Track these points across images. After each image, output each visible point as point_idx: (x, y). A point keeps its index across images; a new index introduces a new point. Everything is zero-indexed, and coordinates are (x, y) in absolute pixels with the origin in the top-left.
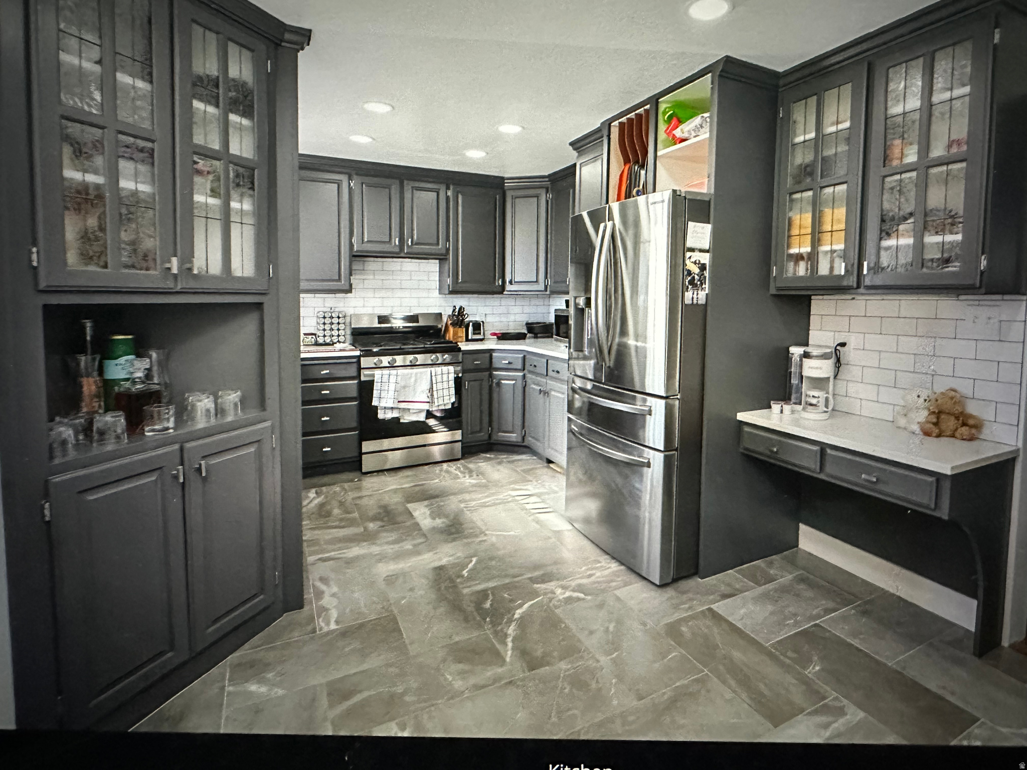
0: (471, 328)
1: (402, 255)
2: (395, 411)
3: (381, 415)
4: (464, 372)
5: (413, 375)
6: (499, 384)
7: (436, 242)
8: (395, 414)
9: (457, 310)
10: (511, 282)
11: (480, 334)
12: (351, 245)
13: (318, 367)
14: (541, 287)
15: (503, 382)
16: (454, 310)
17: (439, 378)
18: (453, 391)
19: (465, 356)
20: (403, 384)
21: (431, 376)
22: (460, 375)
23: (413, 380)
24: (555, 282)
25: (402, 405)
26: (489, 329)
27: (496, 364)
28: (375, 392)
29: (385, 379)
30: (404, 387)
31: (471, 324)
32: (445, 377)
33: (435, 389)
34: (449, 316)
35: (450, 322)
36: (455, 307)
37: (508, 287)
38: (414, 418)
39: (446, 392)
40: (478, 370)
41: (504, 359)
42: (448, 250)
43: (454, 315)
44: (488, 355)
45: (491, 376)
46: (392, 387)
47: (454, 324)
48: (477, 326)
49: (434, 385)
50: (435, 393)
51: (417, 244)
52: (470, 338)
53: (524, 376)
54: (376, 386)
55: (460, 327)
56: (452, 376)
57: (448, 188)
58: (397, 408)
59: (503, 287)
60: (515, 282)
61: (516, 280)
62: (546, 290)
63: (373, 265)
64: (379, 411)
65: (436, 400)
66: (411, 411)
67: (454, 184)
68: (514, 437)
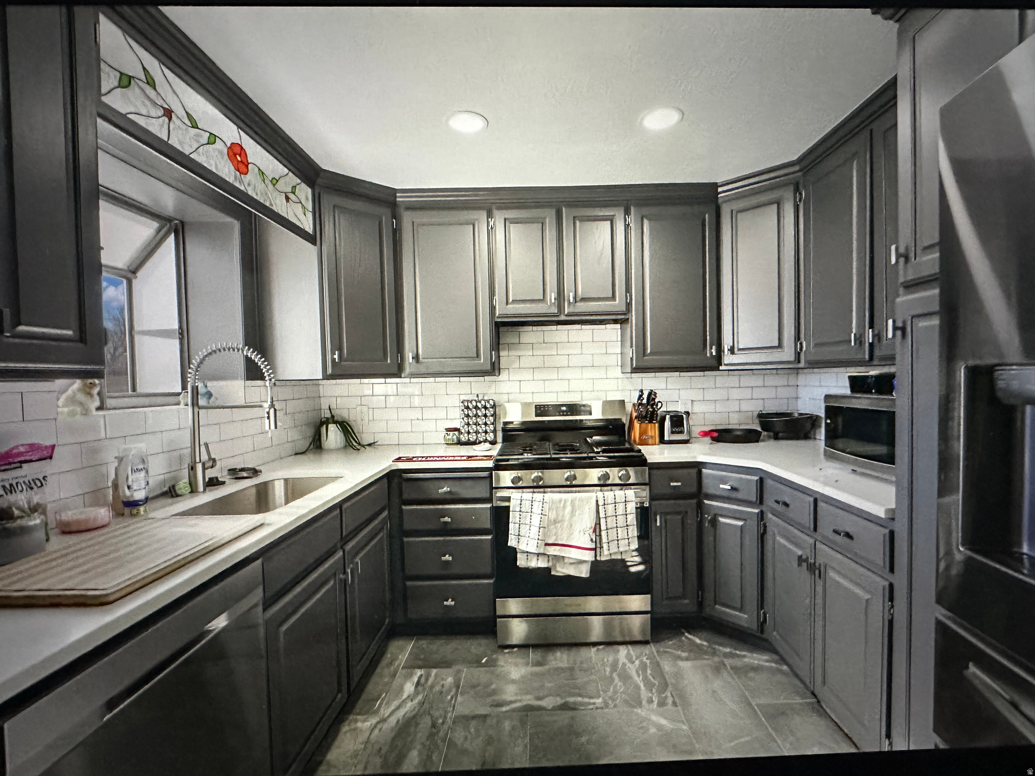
0: (667, 424)
1: (563, 318)
2: (541, 558)
3: (521, 562)
4: (652, 498)
5: (569, 503)
6: (714, 522)
7: (610, 295)
8: (542, 564)
9: (645, 396)
10: (732, 350)
11: (682, 432)
12: (492, 308)
13: (437, 483)
14: (788, 354)
15: (722, 520)
16: (641, 396)
17: (610, 508)
18: (634, 532)
19: (655, 472)
20: (553, 515)
21: (598, 505)
22: (647, 505)
23: (568, 509)
24: (816, 345)
25: (552, 551)
26: (697, 425)
27: (709, 487)
28: (511, 526)
29: (526, 506)
30: (555, 522)
31: (668, 417)
32: (620, 509)
33: (603, 527)
34: (634, 405)
35: (635, 414)
36: (642, 391)
37: (727, 358)
38: (572, 571)
39: (622, 533)
40: (677, 495)
41: (724, 481)
42: (629, 305)
43: (640, 404)
44: (694, 471)
45: (700, 506)
46: (536, 520)
47: (641, 418)
48: (678, 421)
49: (603, 521)
50: (604, 534)
51: (584, 299)
52: (666, 438)
53: (762, 515)
54: (513, 517)
55: (651, 422)
56: (631, 507)
57: (627, 212)
58: (544, 554)
59: (719, 358)
60: (739, 350)
61: (741, 347)
62: (798, 359)
63: (530, 335)
64: (519, 555)
65: (605, 546)
66: (566, 561)
67: (636, 205)
68: (744, 618)
